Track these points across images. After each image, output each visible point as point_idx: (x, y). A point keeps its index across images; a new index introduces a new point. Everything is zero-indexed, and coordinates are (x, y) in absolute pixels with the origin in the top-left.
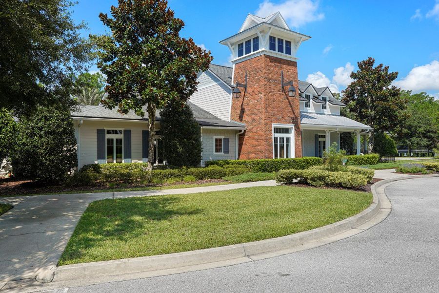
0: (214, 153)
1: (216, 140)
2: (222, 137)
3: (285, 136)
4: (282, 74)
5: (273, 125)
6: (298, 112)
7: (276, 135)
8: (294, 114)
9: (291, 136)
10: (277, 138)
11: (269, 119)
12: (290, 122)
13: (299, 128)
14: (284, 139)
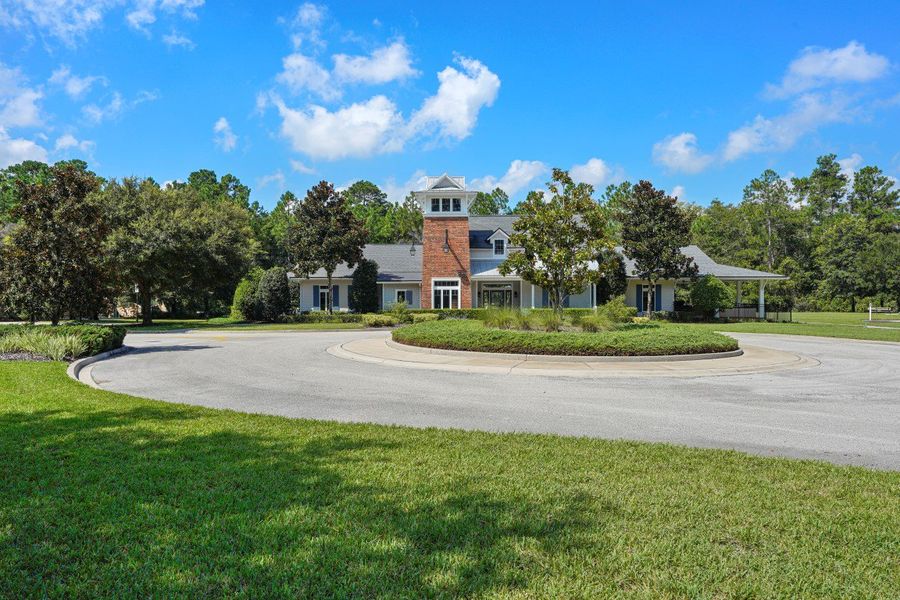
0: (397, 302)
1: (399, 293)
2: (405, 290)
3: (451, 288)
4: (447, 231)
5: (433, 279)
6: (467, 265)
7: (439, 288)
8: (462, 267)
9: (458, 288)
10: (440, 291)
11: (428, 274)
12: (455, 276)
13: (468, 280)
14: (448, 291)
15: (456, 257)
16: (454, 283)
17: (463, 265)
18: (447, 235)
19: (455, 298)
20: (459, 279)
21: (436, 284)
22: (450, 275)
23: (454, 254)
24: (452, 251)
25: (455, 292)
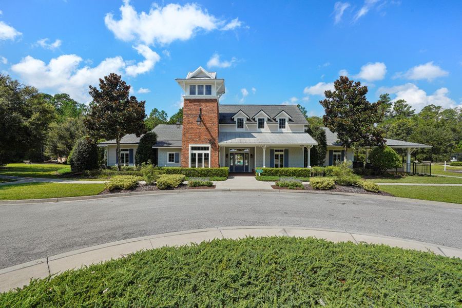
0: (168, 162)
1: (170, 155)
2: (174, 153)
3: (203, 152)
4: (201, 110)
5: (190, 145)
6: (215, 135)
7: (194, 152)
8: (212, 136)
9: (209, 152)
10: (195, 154)
11: (186, 141)
12: (207, 143)
13: (216, 146)
14: (202, 154)
15: (207, 128)
16: (207, 149)
17: (212, 134)
18: (201, 112)
19: (206, 159)
20: (209, 145)
21: (193, 148)
22: (203, 142)
23: (205, 126)
24: (204, 124)
25: (207, 155)
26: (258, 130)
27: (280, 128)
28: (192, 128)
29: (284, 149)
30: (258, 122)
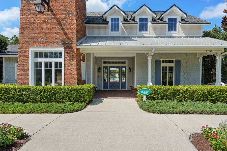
3: (53, 60)
5: (32, 49)
6: (72, 33)
7: (39, 60)
8: (66, 35)
9: (61, 60)
10: (41, 63)
11: (26, 43)
12: (58, 45)
13: (73, 50)
14: (51, 64)
15: (59, 22)
16: (57, 55)
17: (67, 32)
19: (58, 72)
20: (62, 49)
21: (38, 55)
22: (52, 44)
23: (56, 18)
24: (54, 15)
25: (58, 65)
26: (139, 33)
27: (169, 30)
28: (35, 22)
29: (174, 59)
30: (138, 22)
